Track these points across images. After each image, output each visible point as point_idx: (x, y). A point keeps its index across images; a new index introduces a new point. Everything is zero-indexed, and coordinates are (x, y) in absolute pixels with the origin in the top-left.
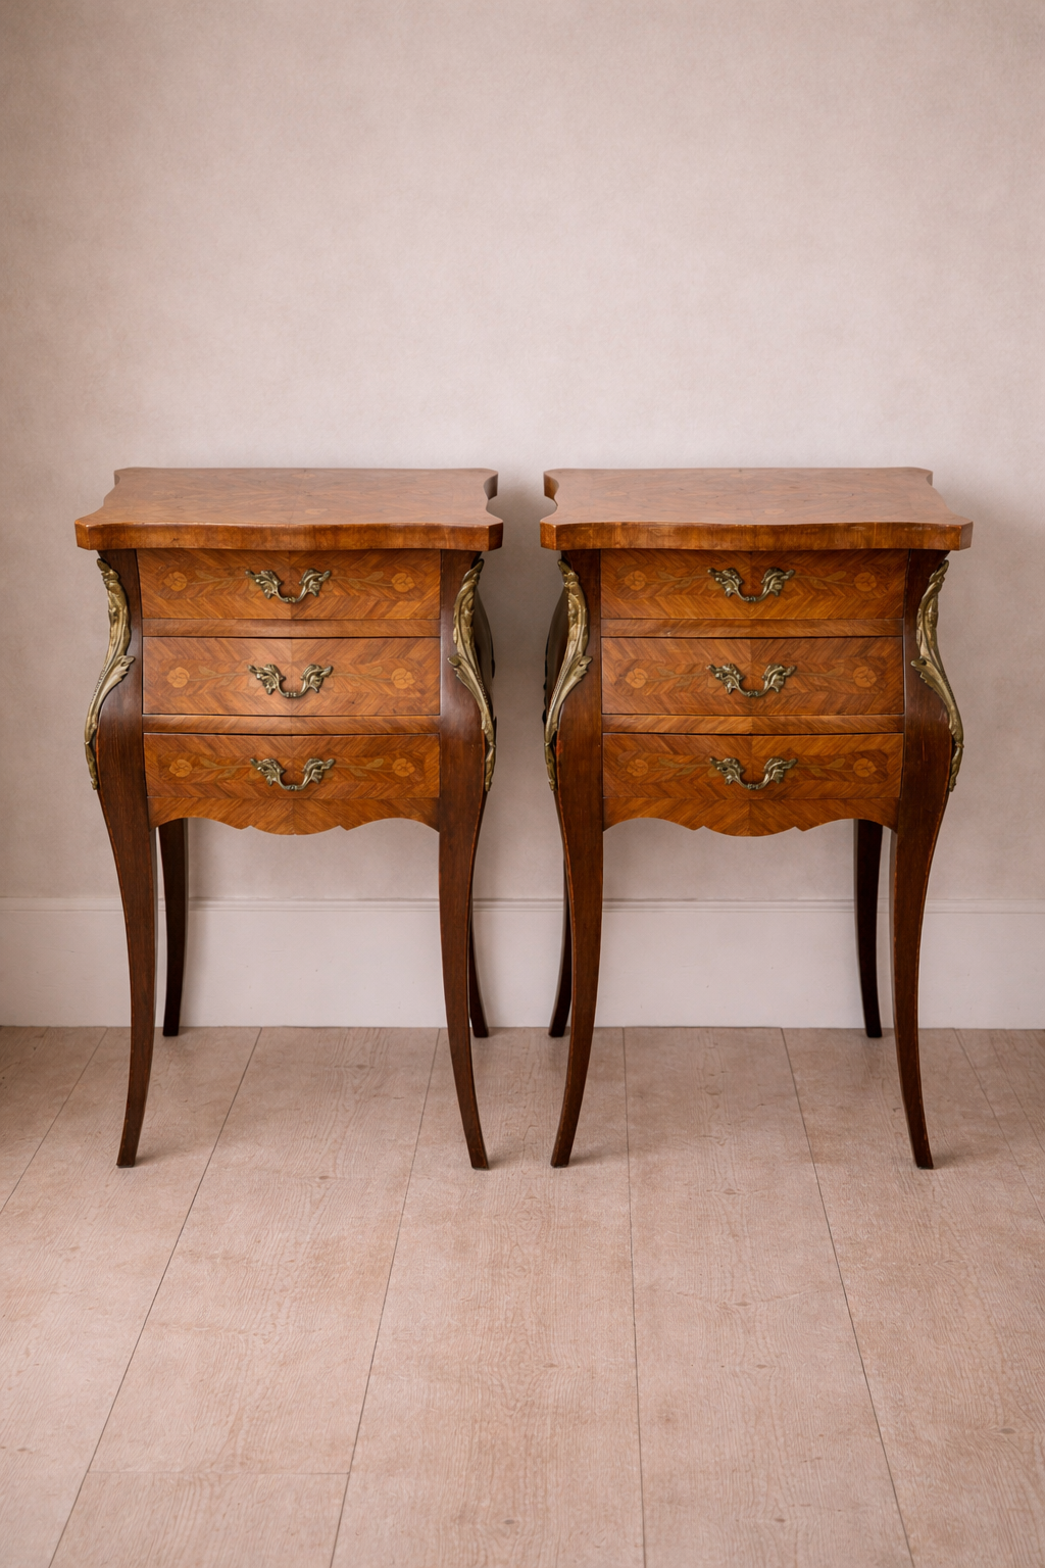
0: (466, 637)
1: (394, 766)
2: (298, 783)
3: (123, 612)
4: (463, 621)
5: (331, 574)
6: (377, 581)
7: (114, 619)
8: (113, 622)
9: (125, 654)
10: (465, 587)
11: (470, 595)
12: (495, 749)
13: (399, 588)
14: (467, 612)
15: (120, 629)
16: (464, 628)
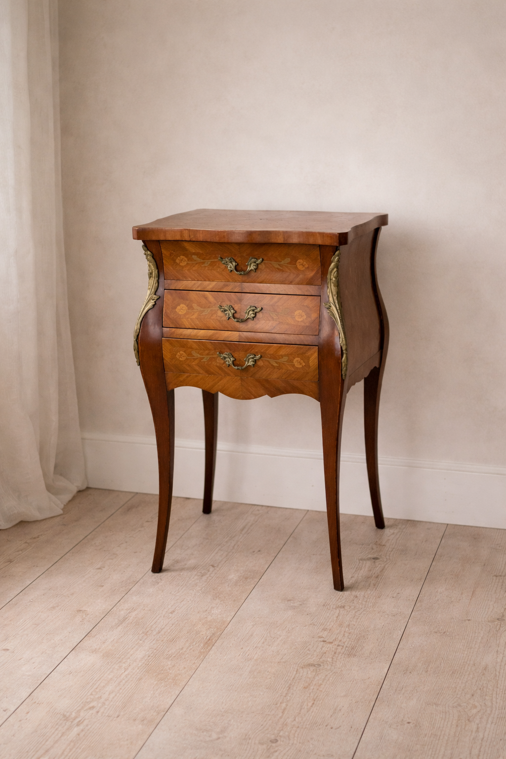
0: (334, 293)
1: (294, 361)
2: (242, 366)
3: (155, 272)
4: (332, 285)
5: (263, 260)
6: (287, 264)
7: (150, 275)
8: (150, 277)
9: (155, 294)
10: (333, 264)
11: (335, 270)
12: (347, 354)
13: (300, 267)
14: (334, 279)
15: (153, 281)
16: (333, 287)
